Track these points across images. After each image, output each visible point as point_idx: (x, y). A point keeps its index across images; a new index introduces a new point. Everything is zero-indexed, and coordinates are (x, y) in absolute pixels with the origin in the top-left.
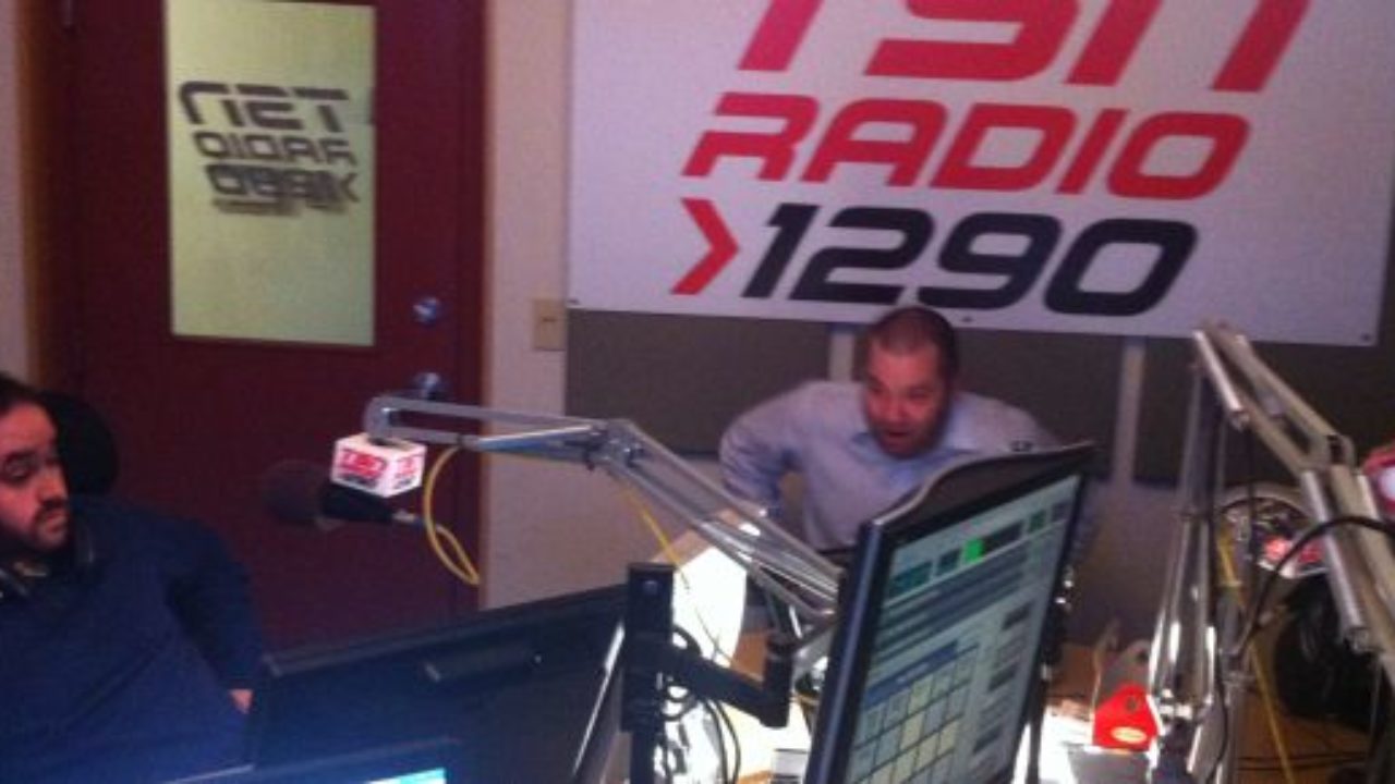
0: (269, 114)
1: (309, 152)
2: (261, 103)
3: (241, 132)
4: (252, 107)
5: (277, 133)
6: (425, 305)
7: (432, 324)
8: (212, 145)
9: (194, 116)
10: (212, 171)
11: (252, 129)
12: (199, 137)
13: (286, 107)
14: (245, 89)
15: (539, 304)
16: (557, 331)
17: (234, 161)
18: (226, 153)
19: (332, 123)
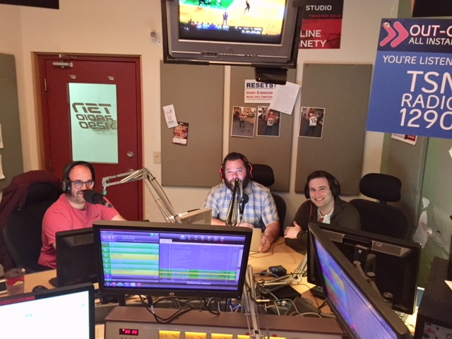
2: (91, 107)
3: (87, 114)
5: (95, 114)
6: (130, 153)
8: (80, 117)
9: (76, 111)
10: (80, 123)
11: (89, 113)
12: (77, 115)
13: (98, 108)
14: (87, 104)
15: (154, 153)
16: (159, 159)
17: (85, 121)
18: (84, 119)
19: (107, 112)
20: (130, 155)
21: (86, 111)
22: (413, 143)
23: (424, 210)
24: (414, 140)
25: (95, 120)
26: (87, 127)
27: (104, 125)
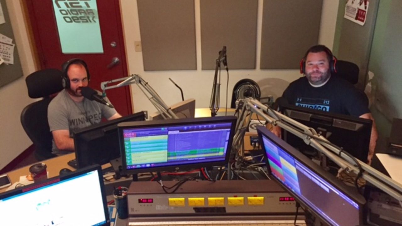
0: (74, 5)
1: (85, 12)
3: (69, 9)
4: (71, 4)
5: (77, 9)
6: (113, 43)
7: (115, 47)
8: (64, 12)
9: (59, 6)
10: (64, 18)
11: (71, 8)
12: (61, 11)
13: (78, 3)
15: (135, 42)
16: (140, 47)
17: (69, 15)
18: (67, 14)
19: (88, 6)
20: (113, 45)
21: (68, 6)
22: (362, 24)
23: (369, 82)
24: (363, 21)
25: (77, 14)
26: (71, 22)
27: (86, 18)
